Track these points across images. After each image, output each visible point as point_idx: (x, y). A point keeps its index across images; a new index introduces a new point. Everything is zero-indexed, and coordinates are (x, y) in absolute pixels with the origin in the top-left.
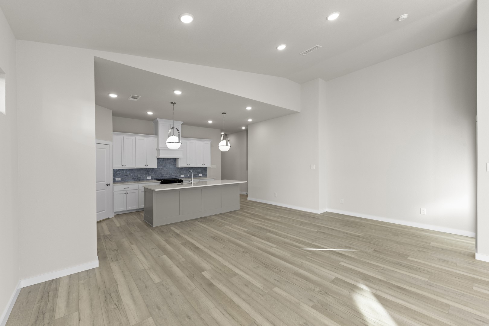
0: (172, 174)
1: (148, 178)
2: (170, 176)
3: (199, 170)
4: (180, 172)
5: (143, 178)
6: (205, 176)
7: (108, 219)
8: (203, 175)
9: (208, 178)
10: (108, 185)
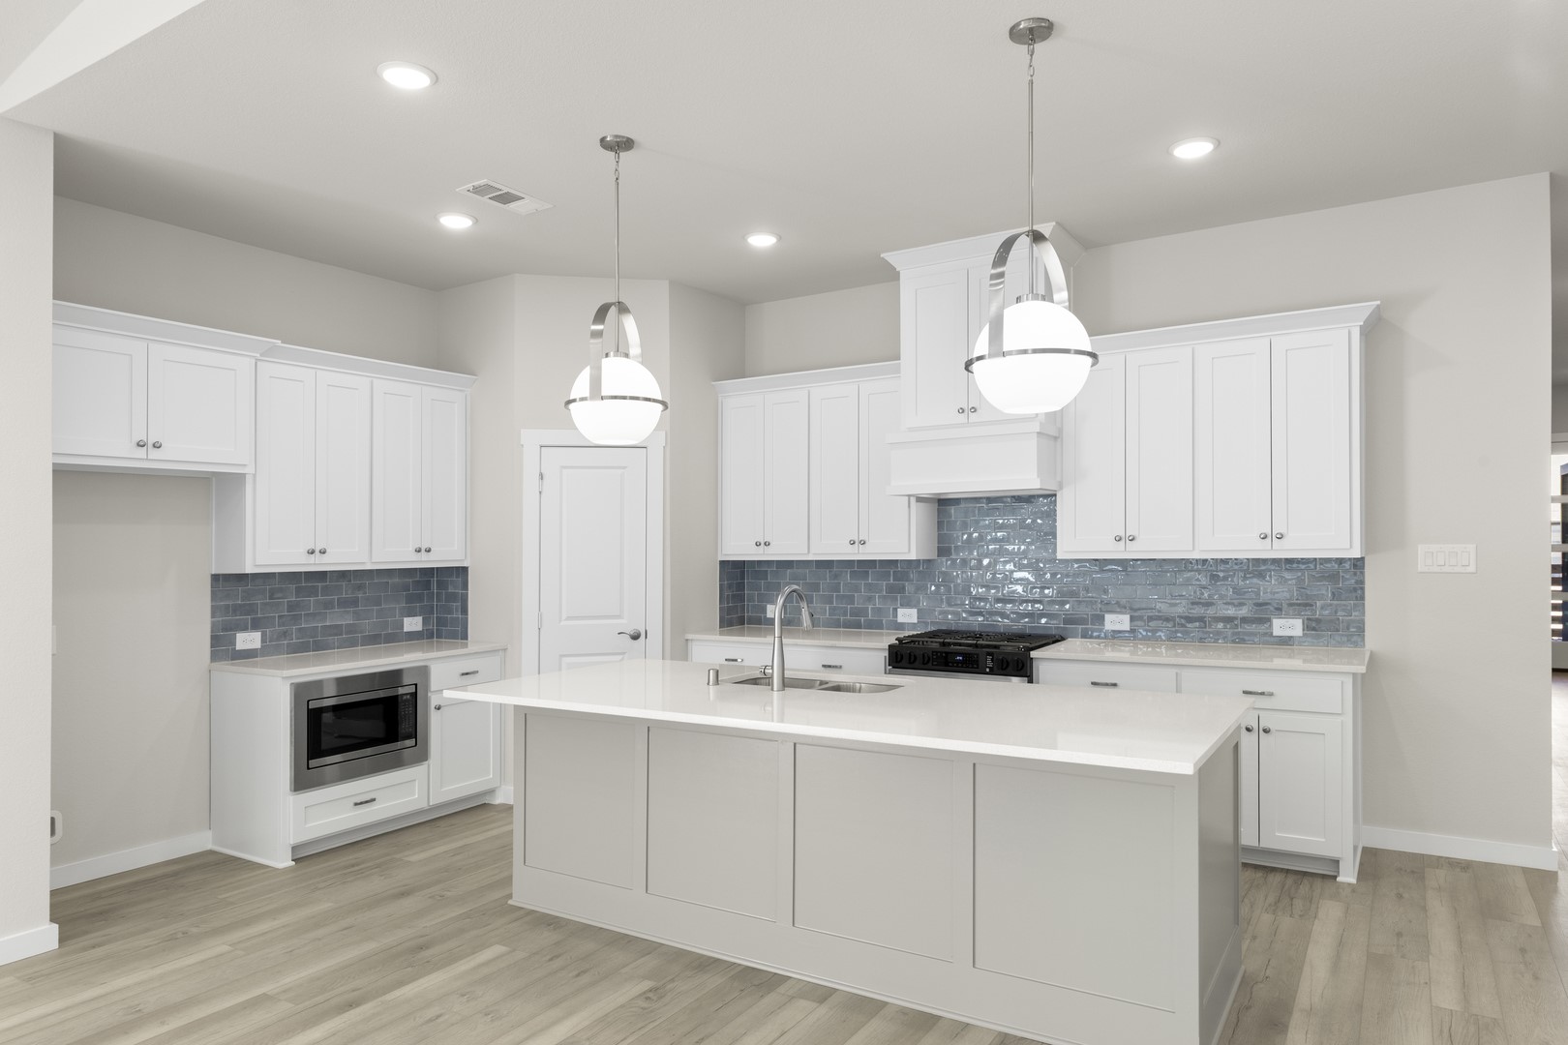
1: (900, 619)
2: (1031, 616)
4: (1096, 590)
5: (876, 617)
8: (1307, 627)
10: (635, 637)
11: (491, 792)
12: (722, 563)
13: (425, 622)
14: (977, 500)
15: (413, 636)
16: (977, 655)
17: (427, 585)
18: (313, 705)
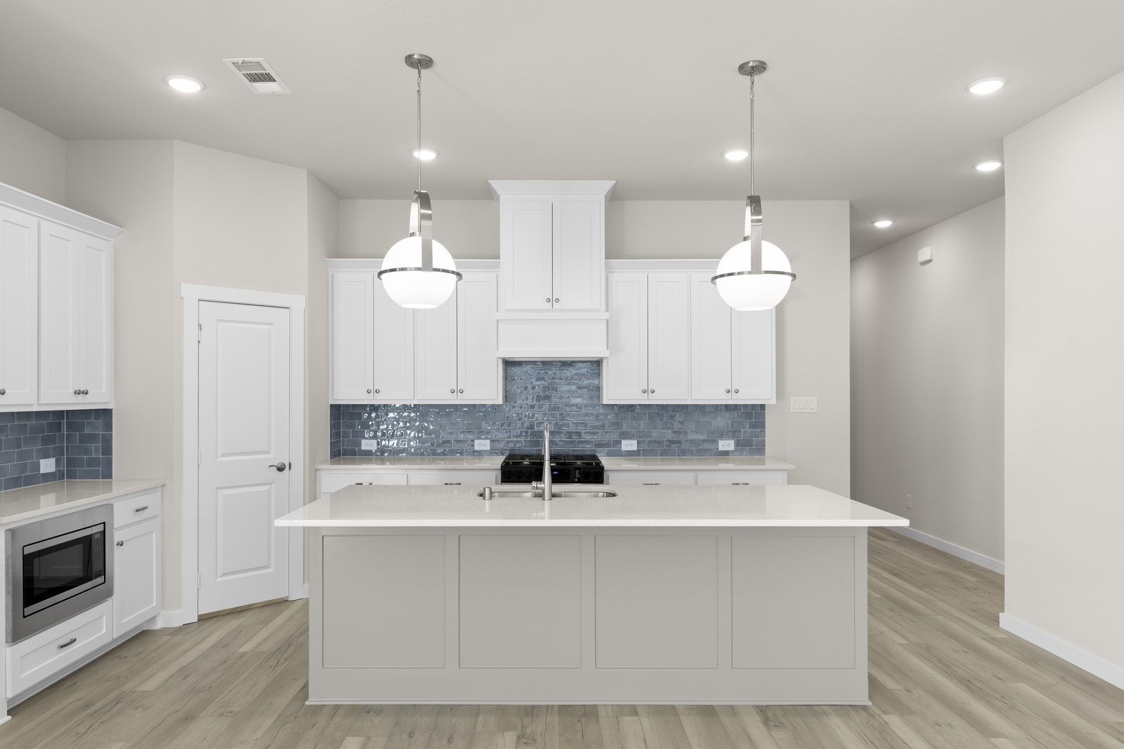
0: (579, 434)
1: (476, 448)
2: (573, 442)
3: (721, 422)
4: (617, 425)
5: (457, 446)
6: (751, 452)
7: (282, 603)
8: (737, 445)
9: (767, 466)
10: (281, 469)
11: (153, 619)
12: (331, 405)
13: (58, 463)
14: (534, 363)
15: (48, 477)
16: (569, 470)
17: (59, 427)
18: (28, 550)
